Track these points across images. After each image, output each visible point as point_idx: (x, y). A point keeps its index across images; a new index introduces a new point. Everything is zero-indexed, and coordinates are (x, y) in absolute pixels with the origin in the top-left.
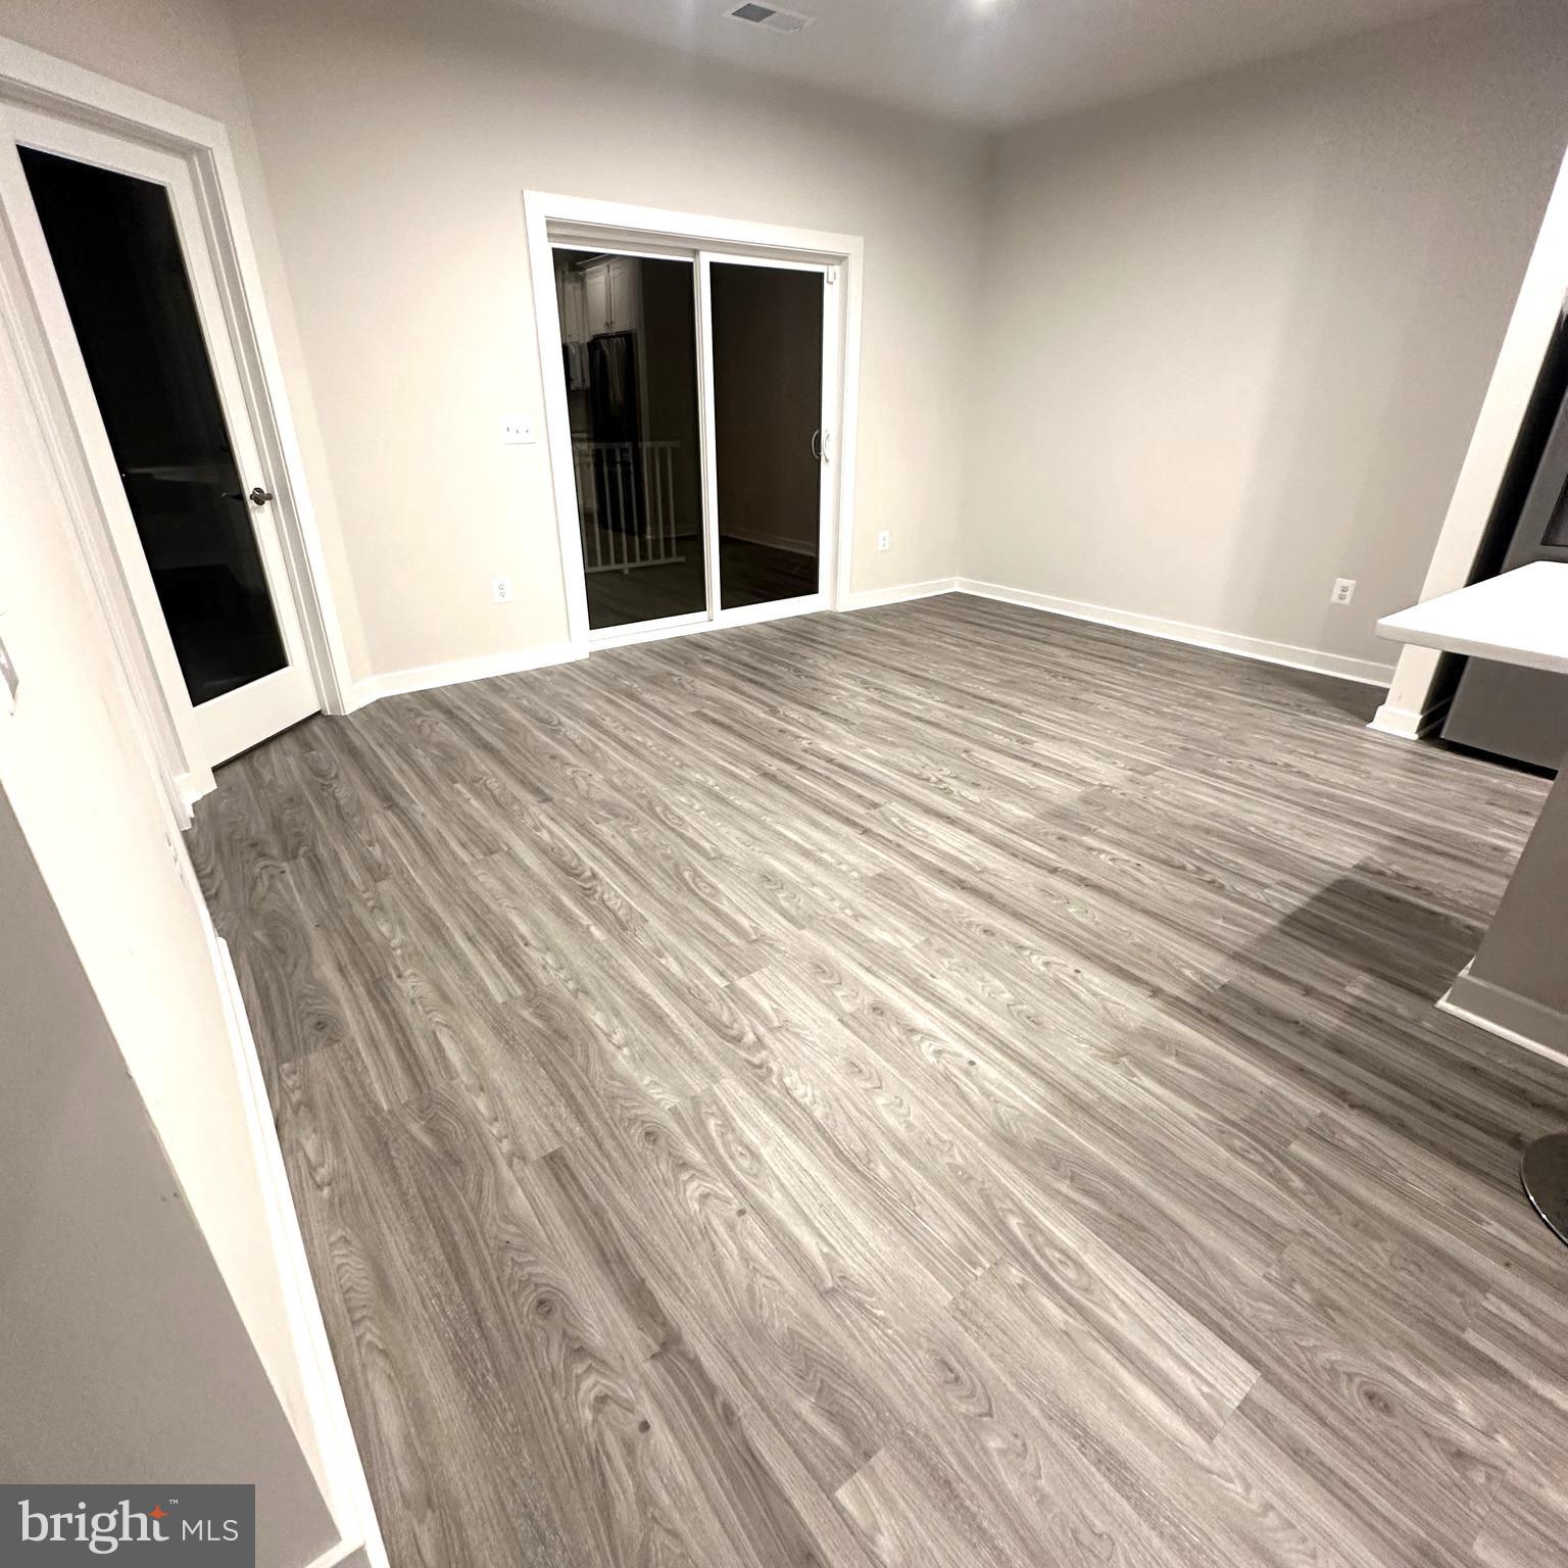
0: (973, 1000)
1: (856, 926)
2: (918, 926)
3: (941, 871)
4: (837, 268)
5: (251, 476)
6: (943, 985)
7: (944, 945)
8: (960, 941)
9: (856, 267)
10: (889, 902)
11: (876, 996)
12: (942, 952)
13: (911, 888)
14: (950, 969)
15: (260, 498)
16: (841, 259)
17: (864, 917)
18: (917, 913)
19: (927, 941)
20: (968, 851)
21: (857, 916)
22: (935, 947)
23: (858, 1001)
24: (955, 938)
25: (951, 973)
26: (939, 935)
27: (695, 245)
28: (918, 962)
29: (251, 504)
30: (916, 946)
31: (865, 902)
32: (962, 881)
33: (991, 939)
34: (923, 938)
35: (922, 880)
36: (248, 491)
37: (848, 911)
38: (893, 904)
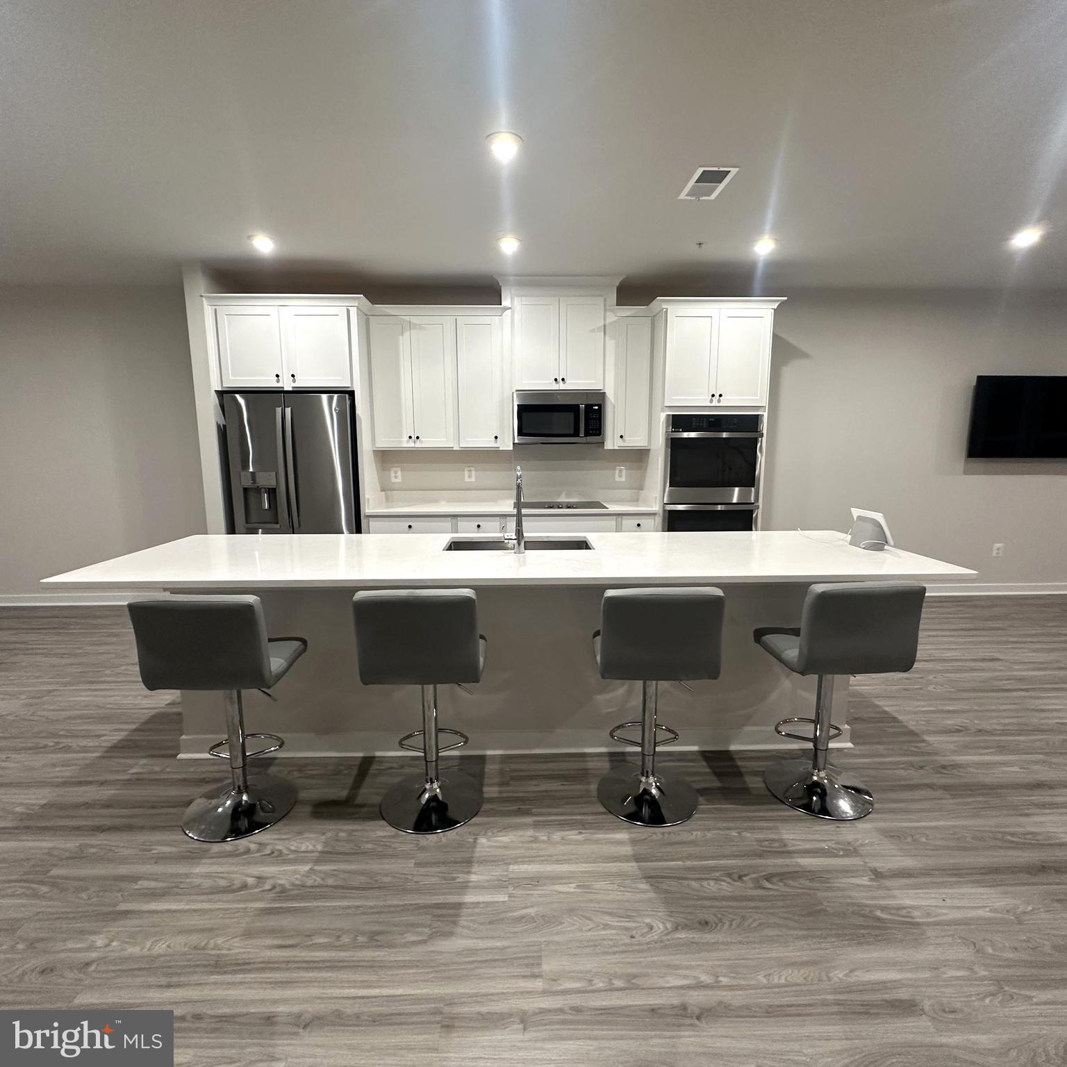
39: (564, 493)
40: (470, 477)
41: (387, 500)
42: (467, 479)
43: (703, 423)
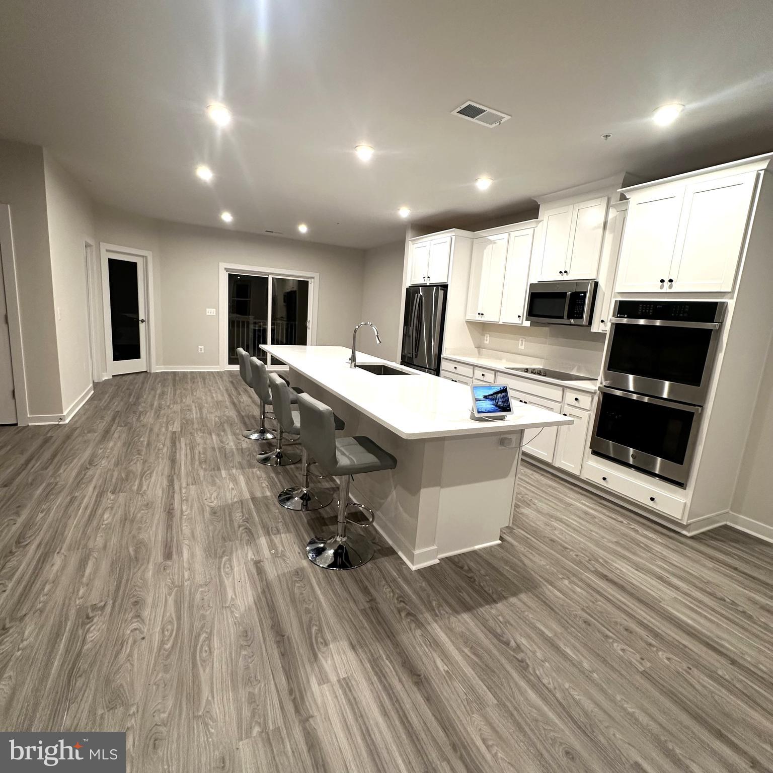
4: (313, 280)
5: (142, 316)
9: (317, 280)
15: (143, 321)
16: (313, 278)
27: (269, 274)
29: (140, 322)
36: (140, 319)
39: (576, 368)
40: (522, 345)
41: (479, 353)
42: (520, 347)
43: (649, 310)
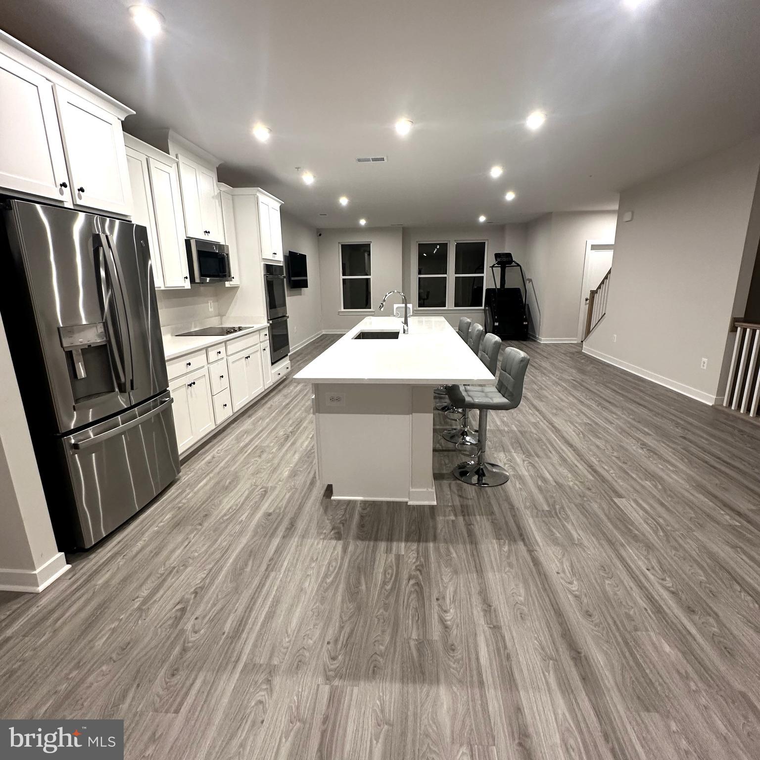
0: (629, 589)
1: (690, 669)
2: (637, 643)
3: (584, 679)
6: (642, 603)
7: (626, 622)
8: (613, 618)
10: (651, 676)
11: (690, 617)
12: (630, 618)
13: (623, 677)
14: (632, 608)
17: (678, 672)
18: (632, 654)
19: (636, 630)
20: (543, 686)
21: (686, 677)
22: (633, 623)
23: (703, 620)
24: (615, 622)
25: (633, 605)
26: (626, 630)
28: (651, 621)
30: (647, 630)
31: (673, 687)
32: (574, 659)
33: (591, 610)
34: (639, 633)
35: (608, 678)
37: (693, 686)
38: (648, 671)
